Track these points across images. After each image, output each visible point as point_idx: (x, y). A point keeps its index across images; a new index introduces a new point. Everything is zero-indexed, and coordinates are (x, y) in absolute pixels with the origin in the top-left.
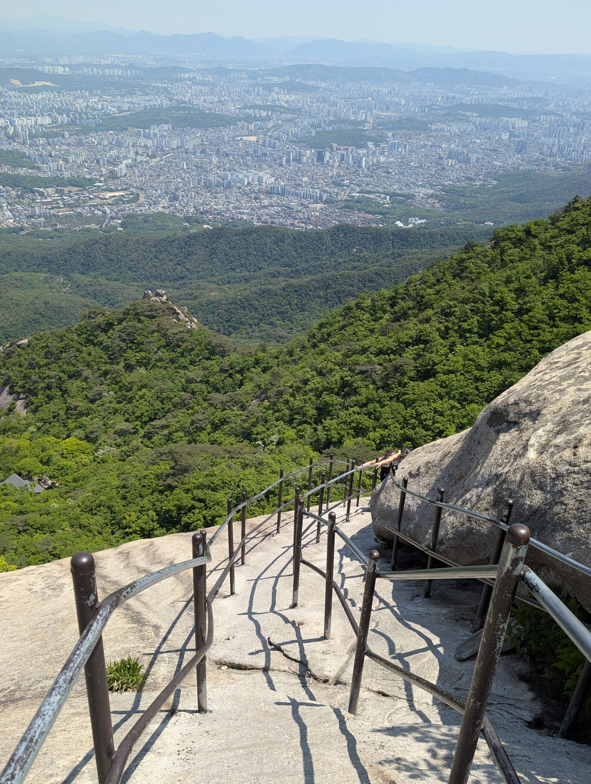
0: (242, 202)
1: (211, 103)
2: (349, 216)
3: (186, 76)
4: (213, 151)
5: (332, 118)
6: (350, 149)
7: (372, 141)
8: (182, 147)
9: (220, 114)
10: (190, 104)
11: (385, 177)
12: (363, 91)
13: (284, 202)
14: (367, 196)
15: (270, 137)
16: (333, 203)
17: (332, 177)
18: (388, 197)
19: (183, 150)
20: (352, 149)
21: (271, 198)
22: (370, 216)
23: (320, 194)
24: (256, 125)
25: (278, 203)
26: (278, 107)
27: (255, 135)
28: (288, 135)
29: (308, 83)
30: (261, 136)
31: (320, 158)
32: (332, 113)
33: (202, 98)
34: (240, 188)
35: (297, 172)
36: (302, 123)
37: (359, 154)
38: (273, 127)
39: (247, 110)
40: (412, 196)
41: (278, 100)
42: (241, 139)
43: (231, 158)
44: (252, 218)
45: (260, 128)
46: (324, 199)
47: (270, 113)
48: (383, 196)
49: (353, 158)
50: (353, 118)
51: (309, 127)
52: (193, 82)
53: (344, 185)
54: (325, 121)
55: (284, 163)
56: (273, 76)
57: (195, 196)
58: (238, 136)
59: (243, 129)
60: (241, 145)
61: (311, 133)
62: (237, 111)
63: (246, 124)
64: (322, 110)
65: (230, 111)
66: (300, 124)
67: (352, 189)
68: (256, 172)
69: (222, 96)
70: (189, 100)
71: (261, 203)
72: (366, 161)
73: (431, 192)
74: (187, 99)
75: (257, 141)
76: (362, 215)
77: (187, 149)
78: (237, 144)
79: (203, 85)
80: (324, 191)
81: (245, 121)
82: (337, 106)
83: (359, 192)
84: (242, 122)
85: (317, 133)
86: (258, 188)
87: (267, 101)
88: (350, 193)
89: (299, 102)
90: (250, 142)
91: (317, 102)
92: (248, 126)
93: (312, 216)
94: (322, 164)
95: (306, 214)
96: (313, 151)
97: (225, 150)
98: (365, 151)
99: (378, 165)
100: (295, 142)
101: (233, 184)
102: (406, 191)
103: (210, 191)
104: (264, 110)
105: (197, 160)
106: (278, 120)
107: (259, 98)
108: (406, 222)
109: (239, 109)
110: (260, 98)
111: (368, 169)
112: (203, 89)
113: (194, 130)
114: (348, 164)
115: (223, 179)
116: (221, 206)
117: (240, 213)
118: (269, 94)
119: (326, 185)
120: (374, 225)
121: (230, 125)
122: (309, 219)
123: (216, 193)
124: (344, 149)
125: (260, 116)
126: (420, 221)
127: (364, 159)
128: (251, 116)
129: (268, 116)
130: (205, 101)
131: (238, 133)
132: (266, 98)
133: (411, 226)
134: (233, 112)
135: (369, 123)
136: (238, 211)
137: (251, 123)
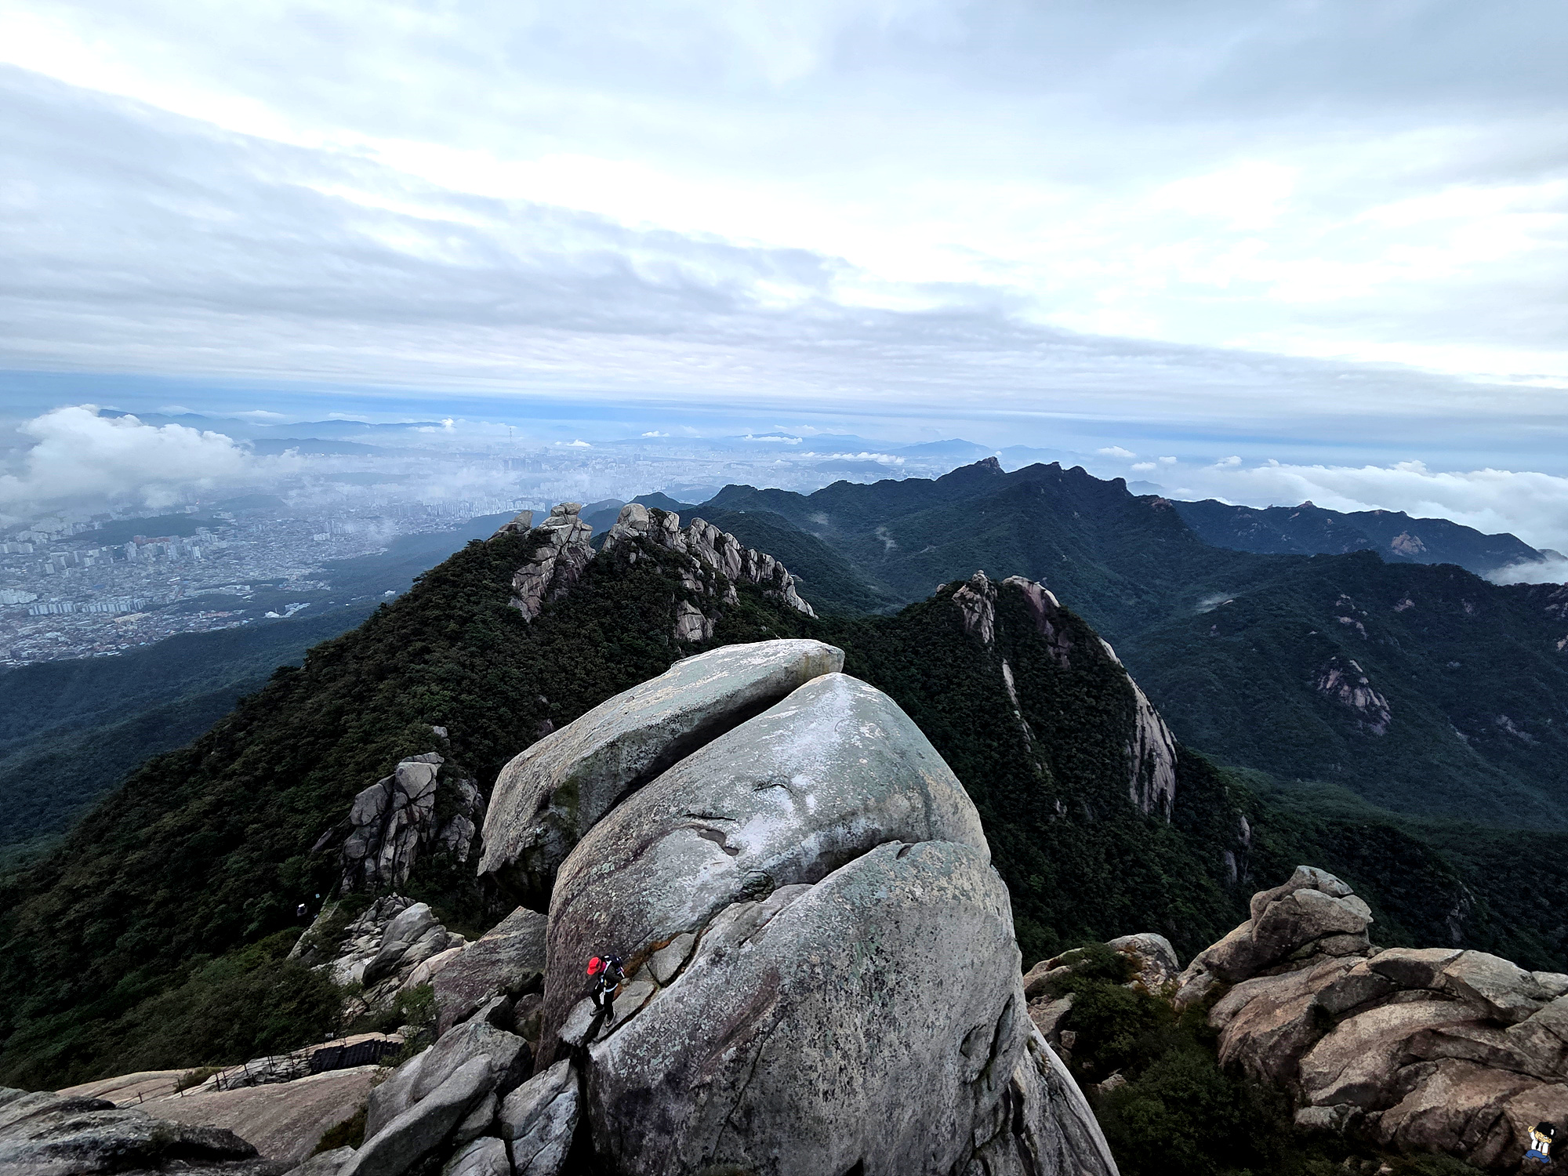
2: (191, 620)
6: (169, 539)
7: (203, 525)
11: (237, 564)
14: (214, 590)
15: (12, 540)
16: (158, 609)
17: (148, 577)
18: (248, 587)
20: (173, 539)
21: (37, 622)
22: (226, 614)
28: (49, 534)
31: (120, 555)
35: (80, 580)
40: (282, 580)
46: (141, 606)
48: (238, 587)
49: (178, 549)
51: (88, 519)
53: (172, 584)
54: (114, 510)
55: (52, 572)
61: (93, 527)
67: (188, 587)
72: (200, 550)
73: (307, 572)
76: (213, 614)
83: (199, 589)
85: (104, 525)
86: (3, 612)
93: (124, 632)
94: (126, 563)
95: (113, 631)
96: (104, 549)
98: (196, 539)
99: (220, 553)
102: (270, 576)
108: (282, 611)
111: (207, 559)
120: (236, 624)
124: (161, 541)
126: (302, 607)
127: (197, 548)
133: (288, 615)
135: (192, 505)
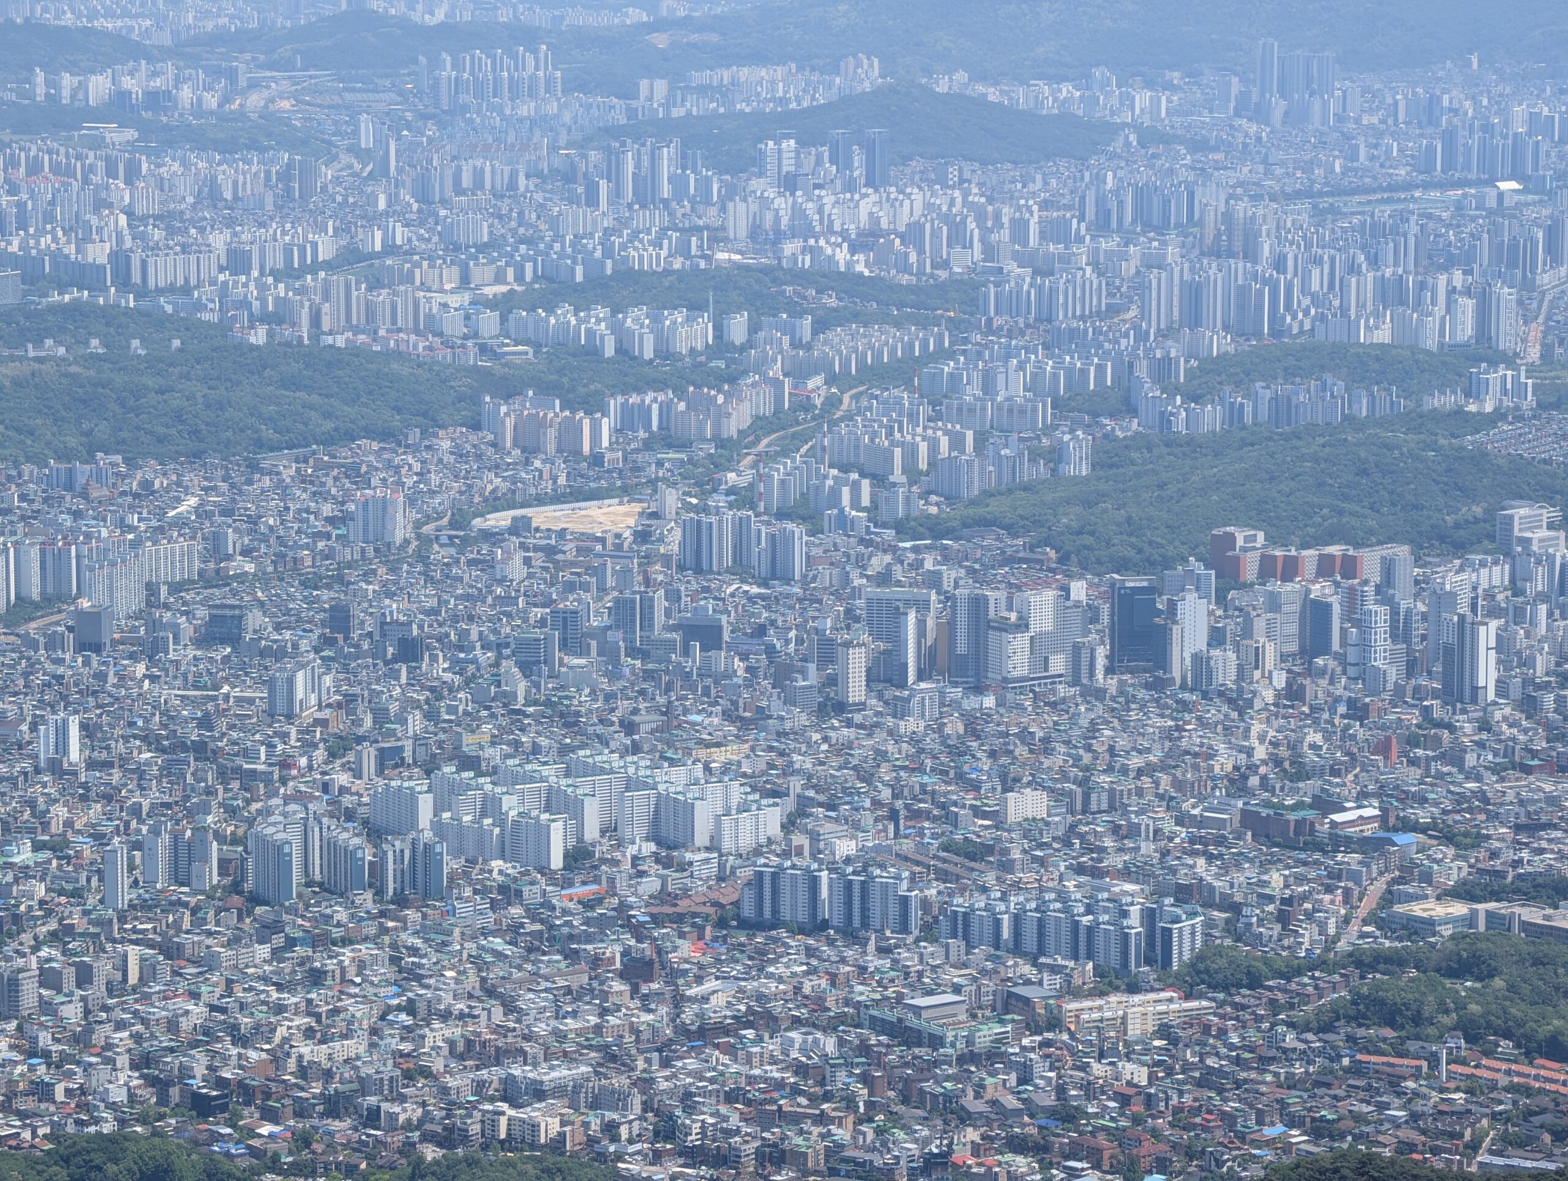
0: (527, 1000)
1: (288, 274)
2: (1394, 1083)
3: (99, 86)
4: (298, 622)
5: (1219, 343)
6: (1370, 561)
7: (1543, 493)
8: (52, 600)
9: (353, 351)
10: (123, 282)
12: (1449, 137)
13: (862, 992)
15: (744, 498)
16: (1254, 982)
17: (1237, 782)
19: (59, 622)
20: (1388, 567)
23: (1150, 917)
24: (630, 419)
25: (818, 1002)
26: (800, 277)
27: (626, 492)
28: (880, 480)
29: (1022, 97)
30: (671, 499)
31: (1140, 637)
32: (1216, 306)
33: (219, 240)
34: (509, 893)
35: (958, 751)
36: (989, 386)
37: (1443, 600)
38: (761, 425)
39: (566, 314)
41: (802, 228)
42: (520, 527)
43: (440, 669)
44: (611, 1129)
45: (667, 439)
46: (1183, 951)
47: (738, 327)
49: (1399, 631)
50: (1383, 335)
51: (1044, 413)
52: (145, 129)
53: (1339, 841)
54: (1162, 369)
55: (856, 689)
56: (759, 58)
57: (148, 973)
58: (495, 503)
59: (530, 451)
60: (516, 570)
62: (489, 322)
63: (555, 412)
64: (1140, 287)
65: (431, 327)
66: (972, 392)
67: (1408, 871)
68: (639, 766)
69: (373, 219)
70: (120, 259)
71: (678, 1001)
72: (1502, 645)
74: (99, 253)
75: (642, 536)
76: (1500, 1066)
77: (93, 619)
78: (486, 564)
79: (228, 148)
80: (1183, 894)
81: (547, 390)
82: (1250, 254)
83: (1463, 892)
84: (528, 404)
85: (1109, 456)
86: (650, 885)
87: (718, 236)
88: (1389, 898)
89: (958, 236)
90: (587, 542)
91: (1102, 225)
92: (570, 431)
93: (1090, 1090)
94: (1158, 685)
95: (1043, 1074)
97: (394, 608)
98: (1496, 575)
100: (936, 529)
101: (451, 864)
103: (267, 930)
104: (696, 307)
105: (169, 694)
106: (799, 372)
107: (651, 219)
109: (504, 305)
110: (657, 219)
111: (1529, 705)
112: (225, 176)
113: (150, 471)
114: (1364, 673)
115: (375, 833)
116: (355, 1046)
117: (510, 1093)
118: (730, 193)
119: (1198, 846)
121: (431, 423)
122: (1067, 1115)
123: (321, 941)
124: (1325, 567)
125: (664, 353)
127: (1487, 634)
128: (592, 351)
129: (721, 345)
130: (237, 261)
131: (494, 482)
132: (711, 216)
134: (454, 326)
135: (1510, 360)
136: (493, 1075)
137: (594, 406)
